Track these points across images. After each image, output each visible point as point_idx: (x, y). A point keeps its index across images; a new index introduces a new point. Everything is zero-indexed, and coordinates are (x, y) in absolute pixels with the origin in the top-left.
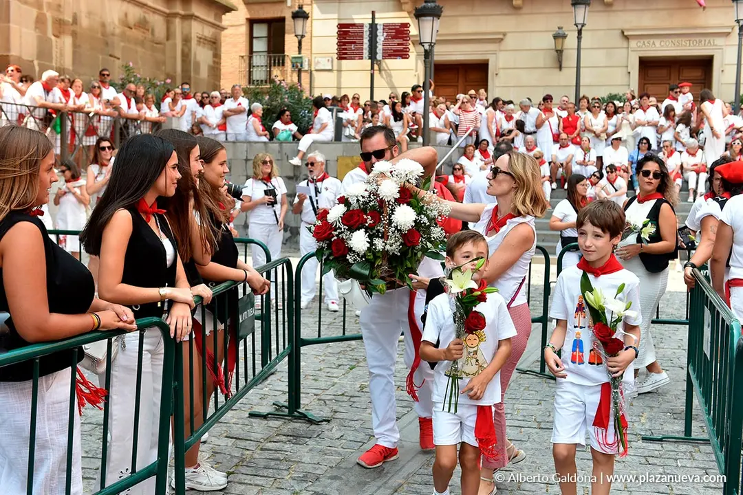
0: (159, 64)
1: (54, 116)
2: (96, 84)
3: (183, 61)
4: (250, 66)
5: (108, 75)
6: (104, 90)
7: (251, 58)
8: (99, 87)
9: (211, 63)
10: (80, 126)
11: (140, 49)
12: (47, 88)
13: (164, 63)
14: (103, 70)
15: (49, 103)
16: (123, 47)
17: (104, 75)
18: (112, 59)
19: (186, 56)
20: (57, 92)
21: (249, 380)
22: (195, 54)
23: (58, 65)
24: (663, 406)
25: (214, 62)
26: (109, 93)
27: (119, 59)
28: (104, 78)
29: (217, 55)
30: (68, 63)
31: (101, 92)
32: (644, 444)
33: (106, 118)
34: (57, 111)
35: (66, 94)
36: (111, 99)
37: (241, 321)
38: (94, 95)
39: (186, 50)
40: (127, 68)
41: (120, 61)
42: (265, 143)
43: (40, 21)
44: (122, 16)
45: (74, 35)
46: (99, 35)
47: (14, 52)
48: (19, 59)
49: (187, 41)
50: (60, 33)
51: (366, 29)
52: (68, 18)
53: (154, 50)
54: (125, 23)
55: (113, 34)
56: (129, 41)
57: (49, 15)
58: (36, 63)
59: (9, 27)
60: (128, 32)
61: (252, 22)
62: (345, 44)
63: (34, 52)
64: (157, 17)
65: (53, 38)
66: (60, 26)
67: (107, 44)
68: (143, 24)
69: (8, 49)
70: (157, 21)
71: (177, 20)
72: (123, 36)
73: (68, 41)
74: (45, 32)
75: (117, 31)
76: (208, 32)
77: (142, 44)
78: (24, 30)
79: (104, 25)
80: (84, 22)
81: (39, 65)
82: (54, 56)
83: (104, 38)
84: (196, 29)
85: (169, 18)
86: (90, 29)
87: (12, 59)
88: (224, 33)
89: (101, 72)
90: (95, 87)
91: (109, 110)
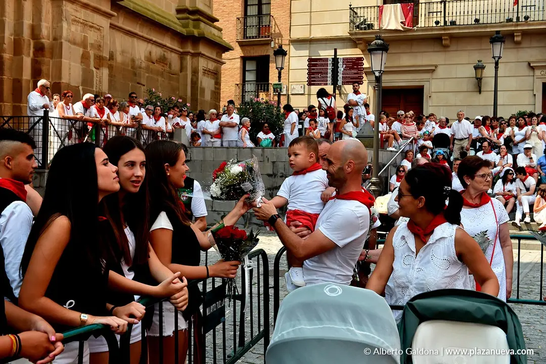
0: (174, 90)
1: (90, 127)
2: (126, 104)
3: (192, 87)
4: (243, 91)
5: (136, 97)
6: (131, 108)
7: (244, 85)
8: (127, 106)
9: (213, 89)
11: (160, 78)
12: (86, 106)
13: (178, 89)
14: (132, 93)
16: (148, 77)
17: (133, 97)
18: (140, 85)
19: (194, 84)
22: (201, 82)
23: (98, 89)
25: (215, 88)
27: (144, 85)
28: (132, 99)
29: (218, 83)
30: (105, 87)
31: (129, 109)
33: (130, 129)
35: (101, 111)
36: (136, 115)
38: (124, 112)
39: (195, 79)
40: (151, 93)
41: (145, 87)
42: (251, 148)
43: (85, 58)
44: (147, 54)
45: (111, 68)
46: (130, 68)
47: (64, 80)
48: (68, 85)
49: (195, 72)
50: (100, 66)
51: (330, 62)
52: (106, 55)
53: (170, 79)
54: (149, 59)
55: (140, 68)
56: (152, 72)
57: (92, 53)
58: (81, 88)
59: (61, 61)
60: (152, 66)
61: (244, 59)
62: (313, 73)
63: (79, 80)
64: (173, 55)
65: (94, 69)
66: (100, 61)
67: (135, 74)
68: (163, 60)
69: (60, 78)
70: (174, 58)
71: (189, 57)
72: (148, 69)
73: (105, 72)
74: (88, 66)
75: (143, 65)
76: (211, 66)
77: (162, 75)
78: (72, 64)
79: (133, 61)
80: (119, 58)
81: (83, 89)
82: (95, 83)
83: (133, 70)
84: (202, 64)
85: (182, 55)
86: (123, 63)
87: (62, 85)
88: (223, 66)
89: (130, 95)
90: (124, 106)
91: (133, 123)
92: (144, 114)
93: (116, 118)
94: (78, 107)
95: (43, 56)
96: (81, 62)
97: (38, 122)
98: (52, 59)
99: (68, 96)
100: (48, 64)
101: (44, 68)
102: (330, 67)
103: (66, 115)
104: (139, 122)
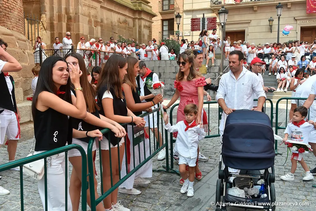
0: (131, 35)
1: (93, 53)
2: (108, 42)
3: (139, 34)
4: (163, 35)
5: (113, 39)
6: (111, 44)
7: (163, 32)
8: (109, 43)
10: (102, 56)
11: (124, 30)
12: (92, 44)
13: (133, 35)
14: (111, 37)
15: (92, 49)
16: (119, 30)
17: (112, 39)
18: (115, 34)
19: (140, 32)
20: (94, 46)
22: (143, 32)
23: (96, 36)
25: (150, 34)
26: (112, 45)
27: (117, 34)
28: (111, 40)
29: (150, 32)
30: (99, 35)
31: (110, 45)
33: (111, 53)
35: (97, 46)
36: (113, 47)
38: (108, 46)
39: (140, 30)
40: (120, 37)
41: (118, 35)
42: (165, 61)
43: (90, 22)
44: (118, 19)
45: (102, 26)
46: (110, 26)
47: (81, 32)
48: (83, 34)
49: (140, 27)
50: (96, 25)
51: (201, 20)
52: (99, 20)
53: (129, 30)
54: (119, 22)
55: (115, 26)
56: (120, 28)
57: (93, 20)
58: (88, 36)
59: (79, 24)
60: (120, 25)
61: (163, 20)
62: (194, 26)
63: (88, 32)
64: (130, 19)
65: (94, 27)
66: (96, 23)
67: (113, 29)
68: (125, 22)
69: (79, 32)
70: (130, 21)
71: (137, 20)
72: (118, 26)
73: (99, 28)
74: (92, 26)
75: (116, 24)
76: (147, 24)
77: (125, 29)
78: (84, 25)
79: (112, 22)
80: (105, 22)
81: (89, 36)
82: (95, 33)
83: (112, 27)
84: (143, 23)
85: (134, 19)
86: (107, 24)
87: (80, 34)
88: (153, 24)
89: (110, 38)
90: (108, 43)
91: (112, 51)
92: (117, 47)
93: (104, 49)
94: (87, 45)
95: (71, 21)
96: (88, 24)
97: (69, 51)
98: (75, 22)
99: (83, 40)
100: (73, 25)
101: (72, 27)
102: (201, 22)
103: (82, 48)
104: (115, 50)
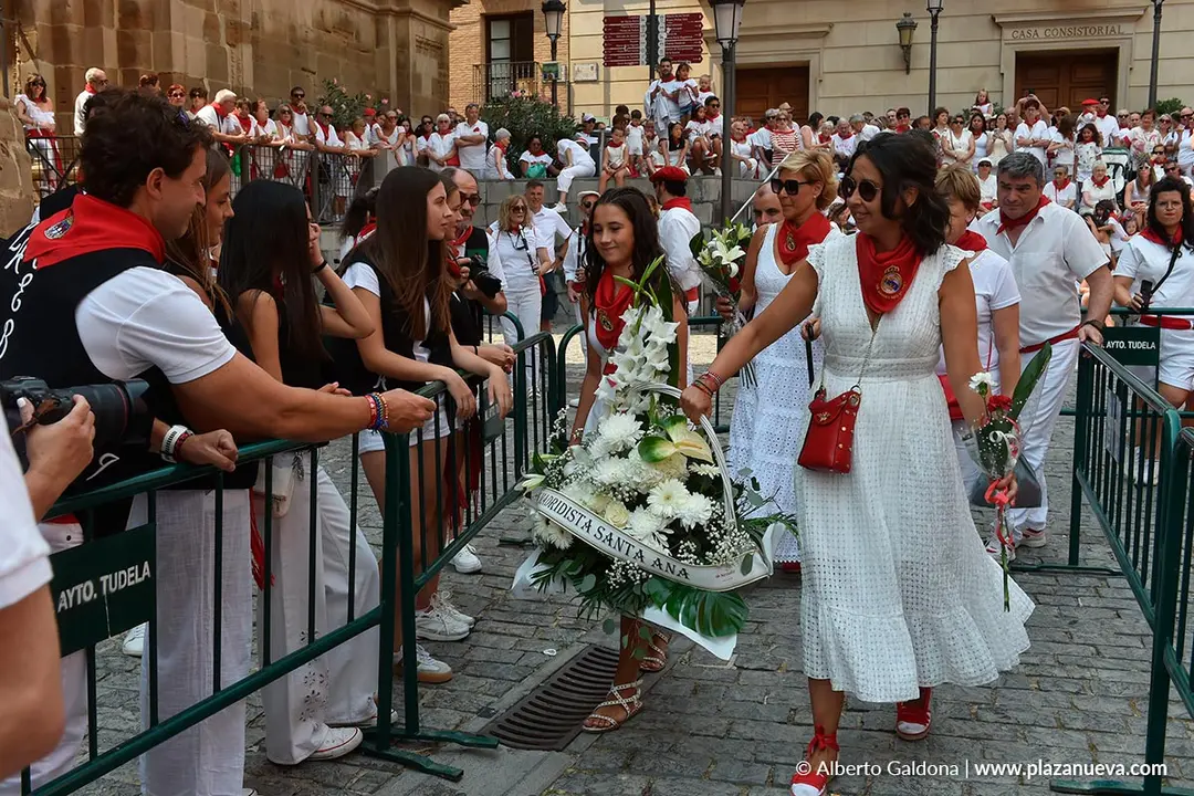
1: (231, 151)
2: (287, 109)
3: (399, 75)
4: (488, 78)
5: (302, 96)
6: (295, 115)
7: (488, 67)
8: (290, 112)
9: (436, 76)
10: (266, 163)
11: (341, 60)
12: (222, 112)
13: (374, 78)
15: (225, 134)
16: (320, 57)
17: (297, 95)
18: (305, 73)
19: (402, 67)
20: (233, 119)
21: (498, 497)
22: (415, 64)
23: (235, 83)
24: (1055, 526)
25: (440, 74)
27: (314, 73)
28: (297, 100)
29: (443, 65)
30: (248, 81)
31: (292, 118)
32: (1032, 577)
33: (299, 153)
34: (234, 144)
35: (245, 123)
37: (487, 419)
38: (284, 122)
39: (403, 59)
40: (331, 87)
41: (316, 76)
42: (510, 181)
43: (210, 26)
44: (317, 16)
45: (255, 43)
46: (288, 42)
47: (178, 68)
48: (185, 76)
49: (403, 46)
50: (236, 41)
51: (643, 23)
52: (246, 20)
53: (360, 60)
54: (321, 25)
55: (305, 41)
56: (326, 48)
57: (221, 18)
58: (206, 81)
59: (170, 34)
60: (326, 37)
61: (488, 19)
62: (614, 44)
63: (203, 67)
64: (363, 15)
65: (227, 47)
66: (236, 31)
67: (297, 54)
68: (344, 26)
69: (170, 64)
70: (363, 22)
71: (390, 19)
72: (318, 42)
73: (246, 51)
74: (217, 40)
75: (311, 36)
76: (431, 34)
77: (345, 53)
78: (189, 38)
79: (292, 28)
80: (267, 25)
82: (229, 71)
83: (293, 46)
84: (415, 30)
85: (379, 16)
86: (275, 34)
88: (452, 35)
89: (292, 91)
90: (284, 112)
91: (302, 142)
95: (137, 25)
96: (205, 35)
98: (153, 28)
99: (176, 95)
100: (147, 39)
101: (140, 48)
102: (643, 32)
